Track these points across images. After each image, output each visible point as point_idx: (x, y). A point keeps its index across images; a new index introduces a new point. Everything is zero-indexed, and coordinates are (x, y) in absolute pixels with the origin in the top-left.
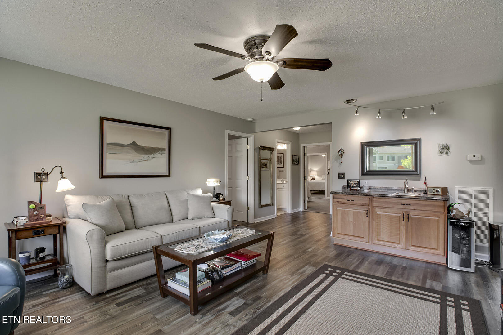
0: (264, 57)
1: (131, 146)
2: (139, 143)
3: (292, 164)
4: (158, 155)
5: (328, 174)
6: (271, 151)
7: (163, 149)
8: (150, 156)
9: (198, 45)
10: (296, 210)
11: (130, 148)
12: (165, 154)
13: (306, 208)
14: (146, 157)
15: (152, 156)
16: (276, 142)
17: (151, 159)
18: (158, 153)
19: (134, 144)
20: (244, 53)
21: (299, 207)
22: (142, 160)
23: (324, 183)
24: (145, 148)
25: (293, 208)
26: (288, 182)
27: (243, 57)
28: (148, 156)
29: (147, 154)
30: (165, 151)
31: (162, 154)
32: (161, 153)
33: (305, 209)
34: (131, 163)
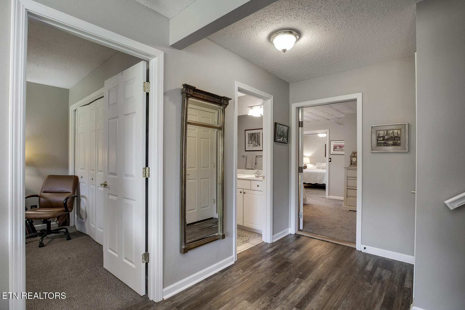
3: (275, 140)
5: (330, 161)
6: (221, 104)
10: (282, 234)
13: (301, 228)
16: (236, 89)
21: (287, 226)
23: (323, 174)
25: (274, 231)
26: (265, 177)
33: (299, 230)
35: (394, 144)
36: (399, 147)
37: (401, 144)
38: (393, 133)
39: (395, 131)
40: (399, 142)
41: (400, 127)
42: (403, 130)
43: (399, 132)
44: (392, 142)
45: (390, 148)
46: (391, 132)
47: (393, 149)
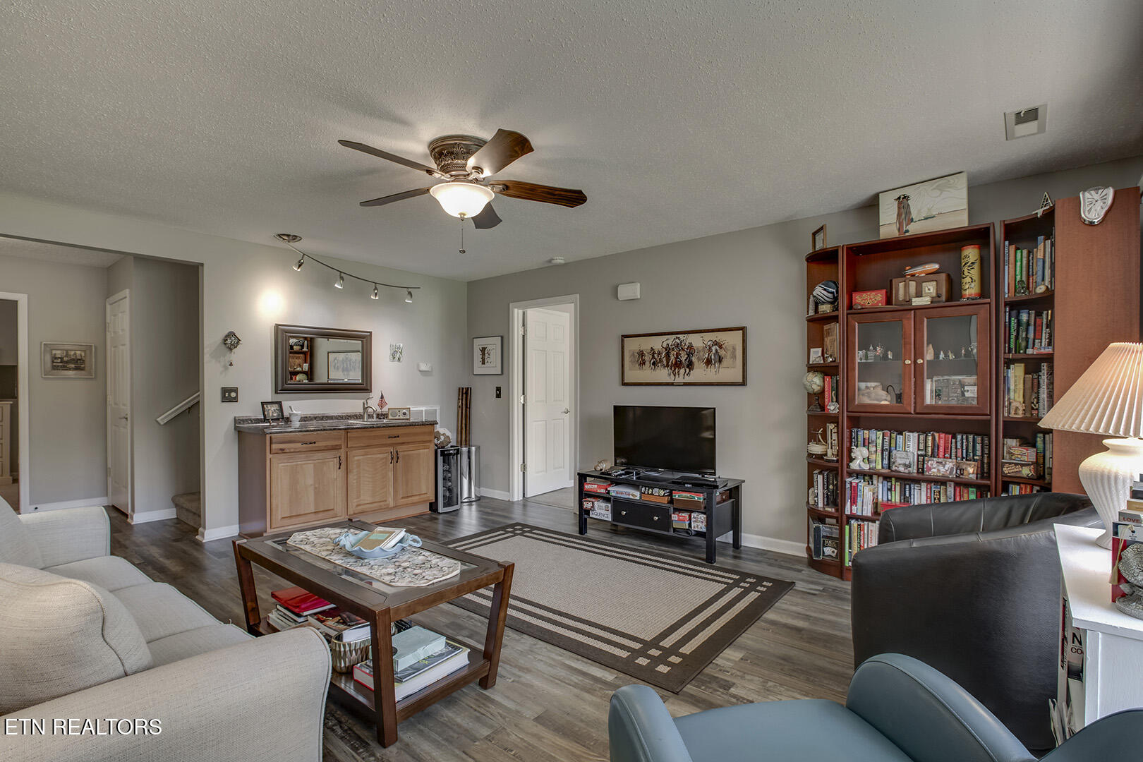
0: (468, 175)
9: (344, 143)
20: (433, 165)
27: (430, 172)
35: (77, 369)
36: (83, 372)
37: (86, 368)
38: (75, 354)
39: (78, 352)
40: (83, 366)
41: (83, 348)
42: (88, 352)
43: (83, 354)
44: (73, 366)
45: (71, 373)
46: (73, 353)
47: (75, 374)
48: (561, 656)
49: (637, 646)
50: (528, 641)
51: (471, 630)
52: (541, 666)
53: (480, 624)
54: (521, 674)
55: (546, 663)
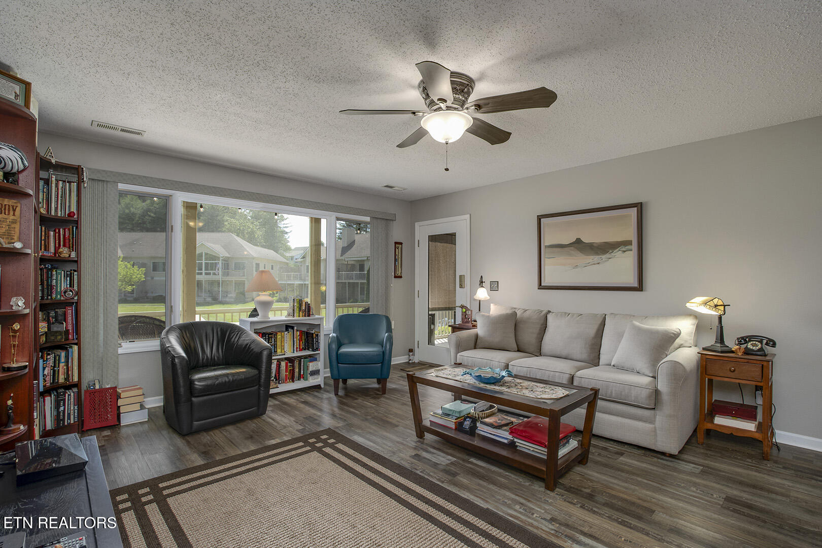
1: (576, 245)
2: (586, 240)
4: (618, 253)
7: (629, 243)
8: (603, 257)
11: (572, 248)
12: (631, 250)
14: (596, 258)
15: (608, 255)
17: (606, 261)
18: (616, 251)
19: (578, 241)
22: (590, 264)
24: (595, 245)
28: (600, 256)
29: (597, 254)
30: (632, 245)
31: (624, 252)
32: (624, 249)
34: (574, 269)
48: (377, 449)
49: (328, 450)
50: (395, 459)
51: (436, 469)
52: (390, 444)
53: (431, 474)
54: (402, 441)
55: (387, 445)
